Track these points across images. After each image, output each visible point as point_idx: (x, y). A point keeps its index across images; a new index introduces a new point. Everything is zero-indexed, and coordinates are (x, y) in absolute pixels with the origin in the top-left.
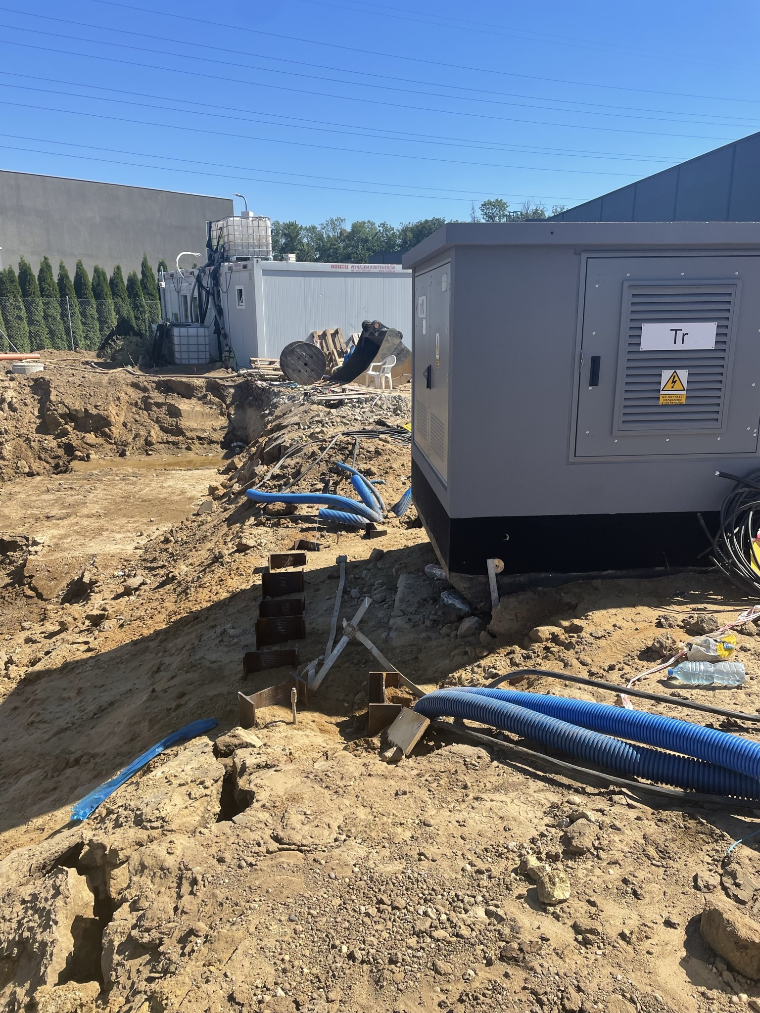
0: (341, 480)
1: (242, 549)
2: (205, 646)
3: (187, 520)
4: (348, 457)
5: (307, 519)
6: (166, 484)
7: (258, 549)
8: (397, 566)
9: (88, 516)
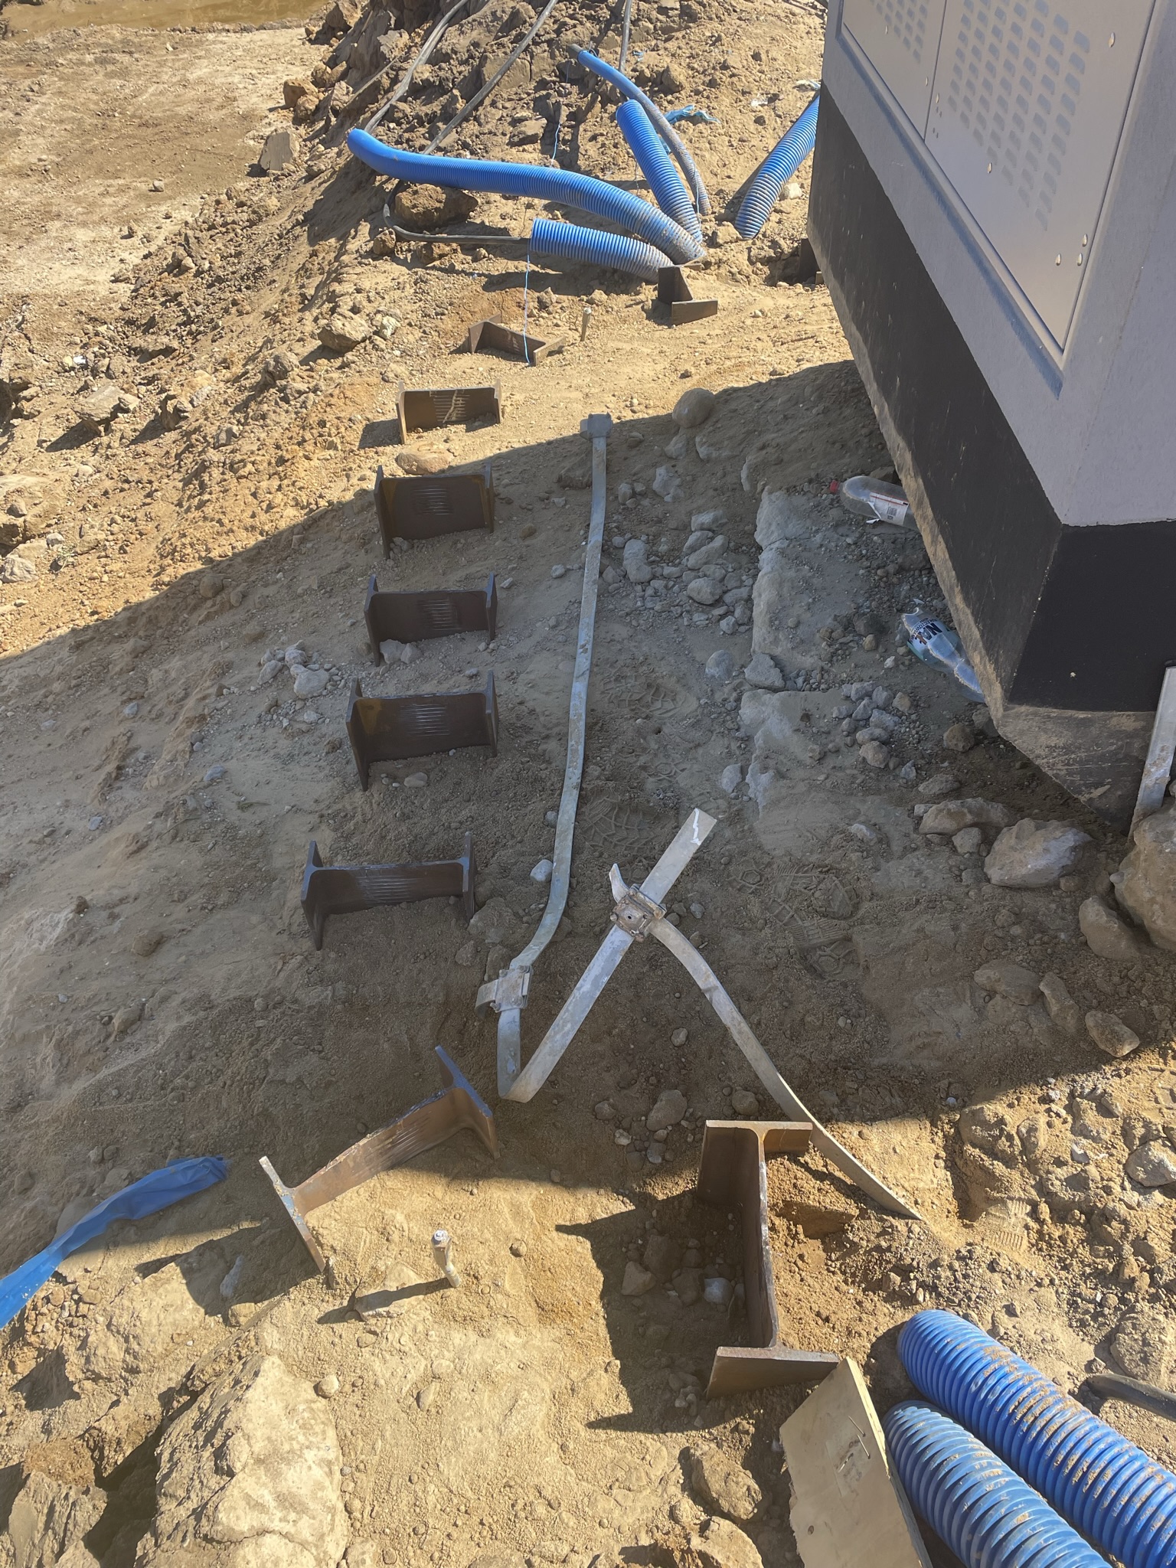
0: (590, 106)
1: (334, 346)
2: (232, 717)
3: (230, 198)
4: (607, 28)
5: (501, 243)
6: (193, 75)
7: (376, 348)
8: (751, 458)
9: (22, 173)
